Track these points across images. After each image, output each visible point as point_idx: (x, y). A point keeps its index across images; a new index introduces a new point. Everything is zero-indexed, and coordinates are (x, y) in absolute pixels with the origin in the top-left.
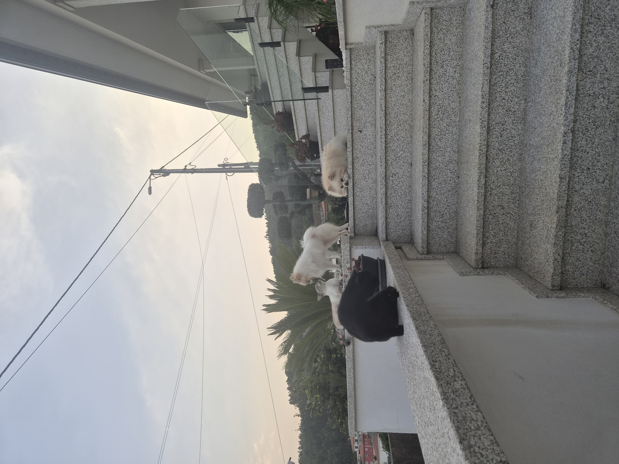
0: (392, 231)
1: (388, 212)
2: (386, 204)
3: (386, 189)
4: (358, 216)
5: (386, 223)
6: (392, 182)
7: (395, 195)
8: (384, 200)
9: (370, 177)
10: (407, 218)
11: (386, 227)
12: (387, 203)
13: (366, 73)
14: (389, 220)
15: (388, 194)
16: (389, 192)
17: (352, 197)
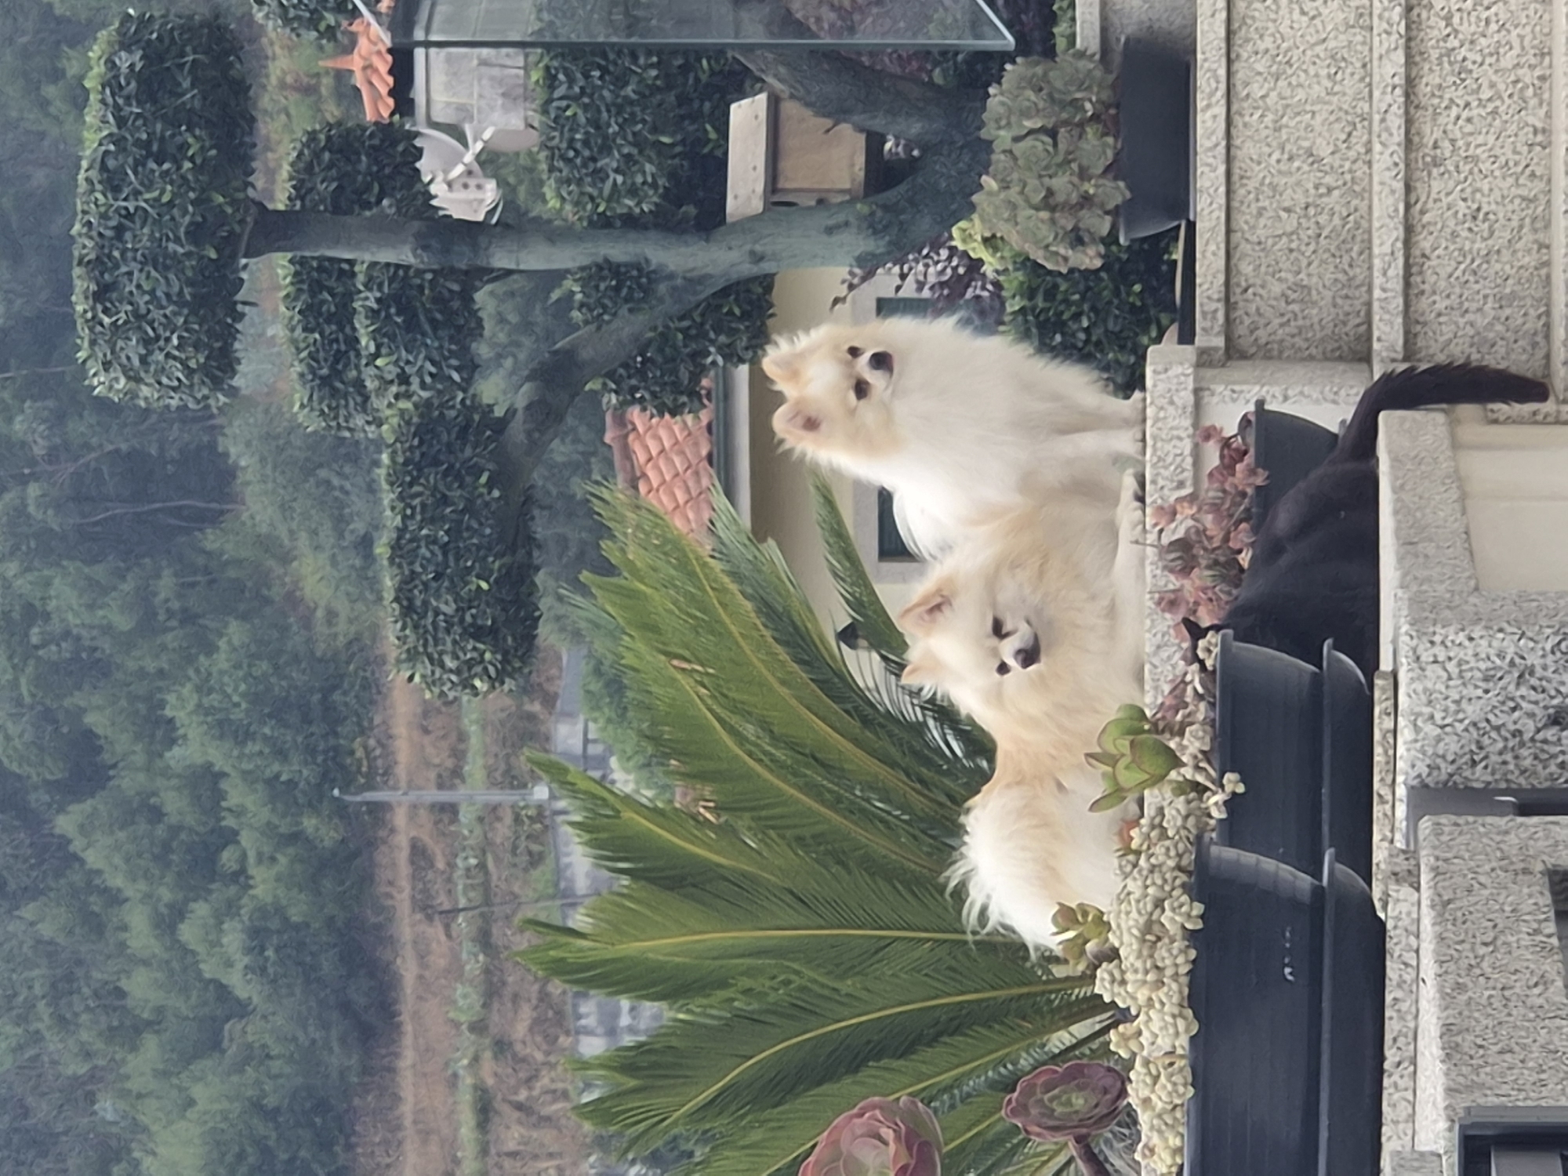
0: (1441, 305)
1: (1421, 189)
2: (1409, 144)
3: (1409, 62)
4: (1255, 227)
5: (1407, 257)
6: (1443, 23)
7: (1459, 95)
8: (1396, 122)
10: (1528, 236)
11: (1407, 284)
12: (1416, 139)
14: (1424, 242)
15: (1423, 89)
16: (1429, 79)
17: (1221, 110)
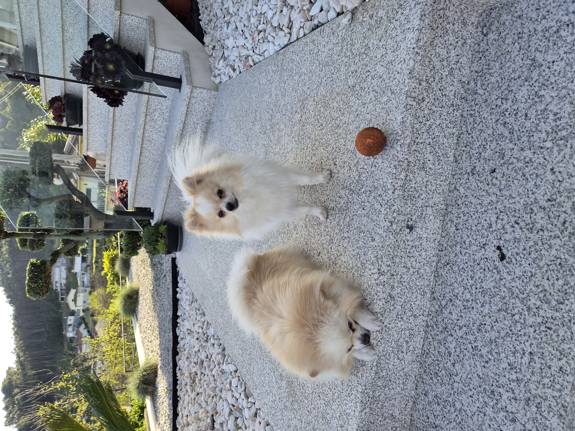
9: (411, 348)
13: (451, 73)
